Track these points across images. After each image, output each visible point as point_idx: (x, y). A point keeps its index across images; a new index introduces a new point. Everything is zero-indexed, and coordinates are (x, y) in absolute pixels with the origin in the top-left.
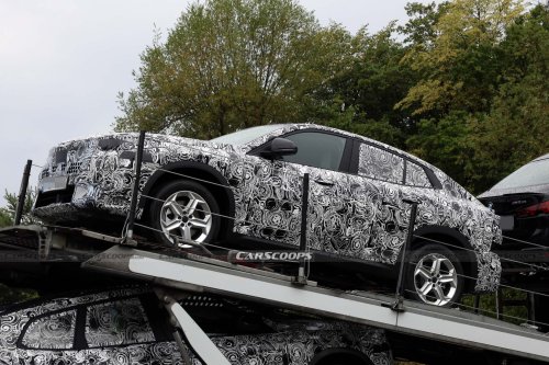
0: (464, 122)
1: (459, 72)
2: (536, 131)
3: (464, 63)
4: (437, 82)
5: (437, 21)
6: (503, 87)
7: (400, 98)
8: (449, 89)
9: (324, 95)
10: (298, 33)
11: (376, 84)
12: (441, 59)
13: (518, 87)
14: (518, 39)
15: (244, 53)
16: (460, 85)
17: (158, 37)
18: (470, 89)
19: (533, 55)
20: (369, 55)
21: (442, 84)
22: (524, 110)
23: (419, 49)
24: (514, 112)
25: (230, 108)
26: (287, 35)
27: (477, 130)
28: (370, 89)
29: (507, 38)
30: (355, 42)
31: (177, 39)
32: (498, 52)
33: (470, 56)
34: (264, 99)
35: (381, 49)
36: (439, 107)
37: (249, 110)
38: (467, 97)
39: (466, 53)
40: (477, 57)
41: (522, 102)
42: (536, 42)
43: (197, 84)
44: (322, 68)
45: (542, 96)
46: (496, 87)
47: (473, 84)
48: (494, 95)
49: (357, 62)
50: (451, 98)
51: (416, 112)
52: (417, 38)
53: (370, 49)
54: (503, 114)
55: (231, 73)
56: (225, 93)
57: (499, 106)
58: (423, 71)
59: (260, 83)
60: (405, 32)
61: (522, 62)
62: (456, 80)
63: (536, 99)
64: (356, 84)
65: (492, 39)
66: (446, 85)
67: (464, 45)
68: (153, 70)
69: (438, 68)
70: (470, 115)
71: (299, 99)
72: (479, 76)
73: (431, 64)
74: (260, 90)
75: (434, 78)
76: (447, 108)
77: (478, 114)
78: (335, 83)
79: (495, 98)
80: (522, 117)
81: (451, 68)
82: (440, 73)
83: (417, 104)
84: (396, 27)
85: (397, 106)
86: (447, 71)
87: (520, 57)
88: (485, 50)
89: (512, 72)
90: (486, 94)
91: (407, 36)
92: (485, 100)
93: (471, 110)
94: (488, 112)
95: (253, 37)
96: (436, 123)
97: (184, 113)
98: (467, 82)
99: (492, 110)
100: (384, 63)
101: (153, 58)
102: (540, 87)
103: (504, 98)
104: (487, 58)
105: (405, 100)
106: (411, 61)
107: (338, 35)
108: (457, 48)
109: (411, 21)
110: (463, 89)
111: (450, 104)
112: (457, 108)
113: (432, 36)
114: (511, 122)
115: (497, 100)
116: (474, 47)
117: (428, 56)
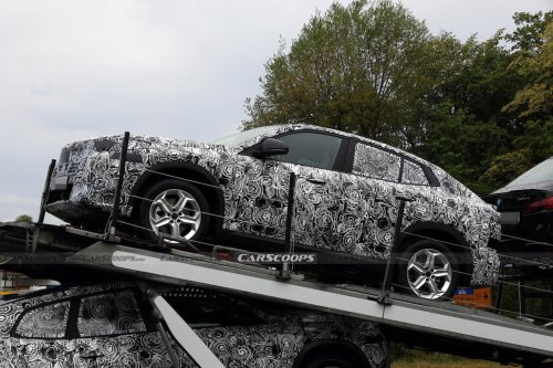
4: (543, 86)
5: (543, 29)
7: (507, 101)
9: (434, 99)
10: (411, 42)
11: (484, 88)
12: (546, 65)
15: (361, 62)
17: (283, 47)
20: (477, 61)
21: (548, 88)
23: (526, 55)
25: (348, 112)
26: (401, 44)
28: (478, 93)
30: (465, 50)
31: (299, 48)
34: (379, 103)
35: (489, 55)
36: (545, 109)
37: (365, 113)
43: (317, 91)
44: (434, 74)
49: (466, 68)
51: (523, 114)
52: (524, 45)
53: (478, 56)
55: (348, 79)
56: (343, 98)
58: (530, 75)
59: (375, 89)
60: (513, 40)
64: (465, 89)
68: (277, 77)
69: (543, 73)
71: (412, 104)
73: (537, 69)
74: (374, 95)
75: (539, 83)
78: (445, 88)
82: (546, 78)
83: (524, 107)
84: (503, 35)
85: (504, 109)
91: (514, 43)
95: (369, 47)
96: (542, 124)
100: (492, 69)
101: (278, 66)
105: (512, 103)
106: (519, 67)
107: (448, 44)
109: (518, 29)
113: (538, 43)
117: (534, 62)
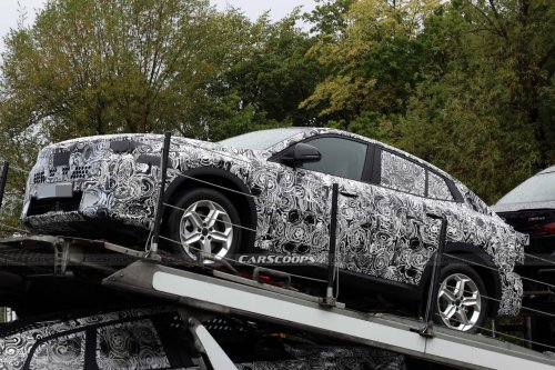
0: (377, 125)
1: (371, 67)
2: (456, 136)
3: (377, 57)
4: (348, 78)
5: (347, 8)
6: (420, 86)
7: (306, 96)
8: (360, 87)
9: (218, 91)
10: (189, 18)
11: (278, 78)
12: (353, 52)
13: (437, 87)
14: (436, 31)
15: (128, 40)
16: (373, 82)
17: (24, 17)
18: (384, 87)
19: (453, 51)
20: (271, 45)
21: (353, 81)
22: (443, 113)
23: (327, 40)
24: (432, 115)
25: (110, 103)
26: (176, 20)
27: (390, 134)
28: (272, 85)
29: (425, 30)
30: (256, 30)
31: (46, 21)
32: (414, 45)
33: (384, 50)
34: (149, 93)
35: (284, 39)
36: (349, 107)
37: (132, 105)
38: (380, 96)
39: (379, 45)
40: (392, 51)
41: (441, 103)
42: (457, 35)
43: (71, 74)
44: (218, 59)
45: (462, 98)
46: (413, 86)
47: (387, 82)
48: (410, 95)
49: (256, 53)
50: (363, 97)
51: (324, 112)
52: (325, 27)
53: (271, 39)
54: (420, 116)
55: (111, 61)
56: (104, 85)
57: (415, 107)
58: (332, 65)
59: (145, 75)
60: (312, 20)
61: (442, 58)
62: (368, 77)
63: (457, 100)
64: (256, 79)
65: (409, 32)
66: (357, 82)
67: (378, 38)
68: (19, 56)
69: (348, 62)
70: (384, 116)
71: (191, 95)
72: (394, 72)
73: (340, 57)
74: (144, 83)
75: (344, 74)
76: (358, 109)
77: (393, 115)
78: (230, 77)
79: (412, 98)
80: (442, 120)
81: (363, 63)
82: (351, 68)
83: (325, 103)
84: (301, 14)
85: (302, 105)
86: (358, 66)
87: (439, 52)
88: (401, 43)
89: (430, 69)
90: (401, 94)
91: (314, 25)
92: (400, 101)
93: (385, 111)
94: (404, 114)
95: (136, 22)
96: (346, 125)
97: (54, 108)
98: (380, 79)
99: (408, 112)
100: (287, 55)
101: (19, 41)
102: (461, 87)
103: (421, 99)
104: (402, 52)
105: (311, 98)
106: (319, 53)
107: (236, 21)
108: (369, 40)
109: (318, 8)
110: (377, 87)
111: (361, 104)
112: (369, 109)
113: (342, 25)
114: (429, 126)
115: (413, 100)
116: (388, 40)
117: (337, 48)
